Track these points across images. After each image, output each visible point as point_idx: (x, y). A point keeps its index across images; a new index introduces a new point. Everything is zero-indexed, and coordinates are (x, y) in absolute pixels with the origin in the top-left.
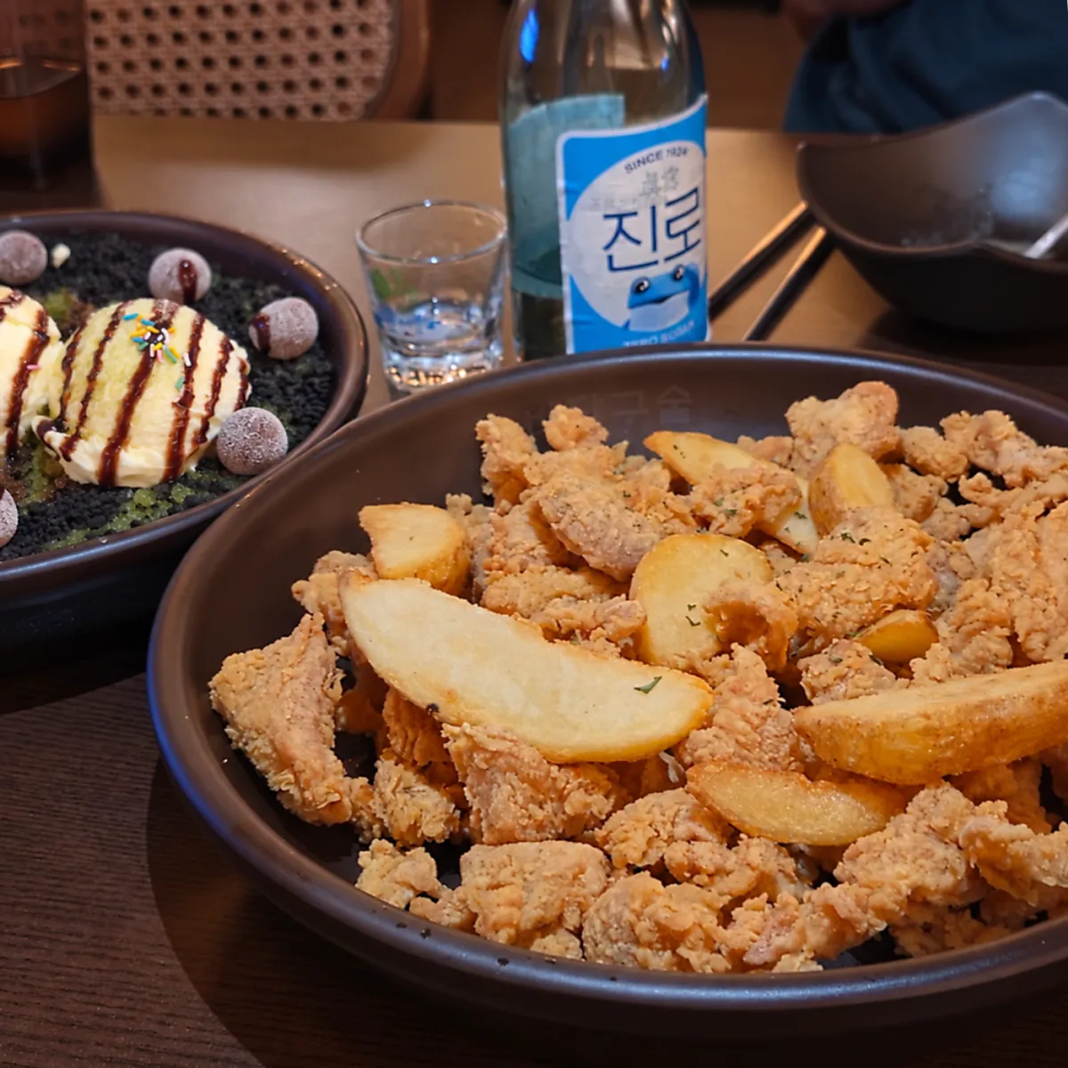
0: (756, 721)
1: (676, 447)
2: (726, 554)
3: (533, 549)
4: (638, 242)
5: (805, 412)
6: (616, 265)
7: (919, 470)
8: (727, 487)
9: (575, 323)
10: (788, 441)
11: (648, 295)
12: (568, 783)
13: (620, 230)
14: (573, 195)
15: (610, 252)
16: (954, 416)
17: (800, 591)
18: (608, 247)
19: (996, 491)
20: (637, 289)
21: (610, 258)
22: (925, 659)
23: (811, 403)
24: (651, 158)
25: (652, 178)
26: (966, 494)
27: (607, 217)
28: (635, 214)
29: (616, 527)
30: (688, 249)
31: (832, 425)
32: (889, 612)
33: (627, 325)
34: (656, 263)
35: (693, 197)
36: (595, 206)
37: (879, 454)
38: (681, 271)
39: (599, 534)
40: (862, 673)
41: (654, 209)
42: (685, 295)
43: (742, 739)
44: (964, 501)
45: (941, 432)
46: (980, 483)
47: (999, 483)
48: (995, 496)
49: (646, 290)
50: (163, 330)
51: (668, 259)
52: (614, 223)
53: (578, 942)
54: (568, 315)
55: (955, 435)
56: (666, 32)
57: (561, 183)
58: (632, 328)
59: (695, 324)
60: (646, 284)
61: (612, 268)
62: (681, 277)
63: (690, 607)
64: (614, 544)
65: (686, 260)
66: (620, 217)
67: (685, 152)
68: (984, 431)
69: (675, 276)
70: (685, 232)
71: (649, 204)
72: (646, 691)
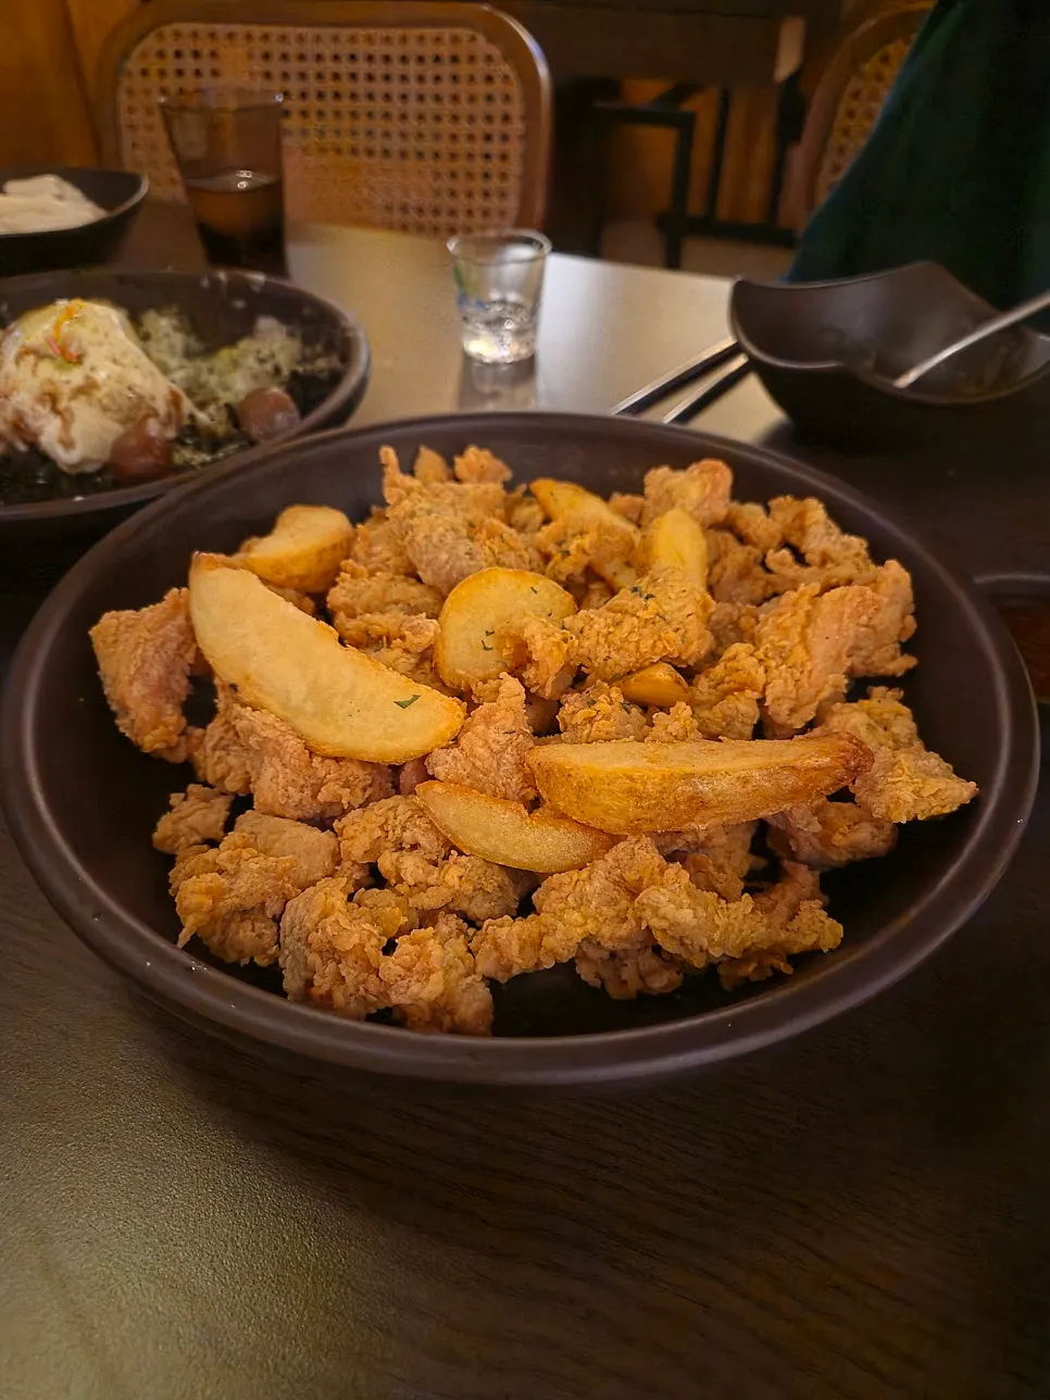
0: (496, 747)
1: (552, 494)
2: (536, 592)
3: (388, 560)
5: (659, 478)
7: (742, 539)
8: (570, 532)
10: (639, 500)
12: (329, 774)
16: (781, 500)
17: (581, 632)
19: (797, 567)
22: (669, 714)
23: (664, 471)
26: (771, 564)
29: (448, 552)
31: (674, 494)
32: (652, 663)
37: (709, 522)
39: (431, 557)
40: (608, 719)
43: (478, 764)
44: (769, 571)
45: (768, 510)
46: (784, 557)
47: (800, 558)
48: (793, 570)
53: (275, 929)
55: (779, 516)
63: (488, 633)
64: (443, 567)
68: (801, 516)
72: (403, 705)
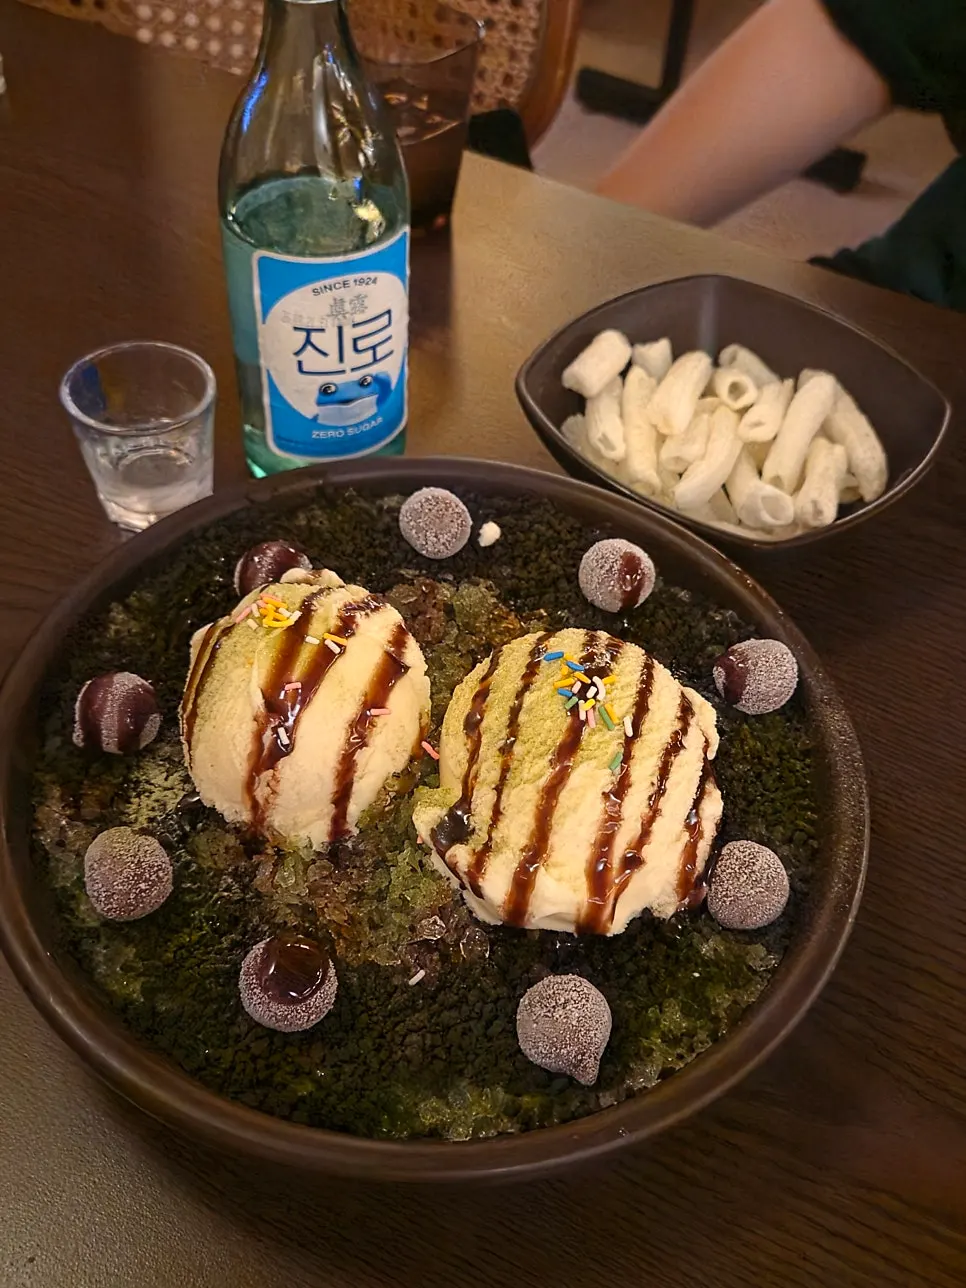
4: (325, 354)
6: (305, 369)
11: (337, 397)
13: (308, 341)
15: (300, 358)
18: (297, 354)
20: (325, 391)
21: (300, 363)
24: (337, 286)
25: (339, 303)
27: (296, 329)
28: (322, 330)
30: (375, 360)
33: (315, 418)
34: (343, 372)
35: (387, 316)
36: (286, 319)
38: (369, 379)
41: (340, 329)
42: (374, 398)
49: (332, 392)
50: (596, 679)
51: (356, 369)
52: (302, 335)
56: (361, 158)
57: (257, 293)
58: (320, 421)
59: (384, 420)
60: (333, 388)
61: (302, 372)
62: (369, 384)
65: (375, 370)
66: (309, 331)
67: (375, 281)
69: (362, 383)
70: (374, 348)
71: (337, 323)
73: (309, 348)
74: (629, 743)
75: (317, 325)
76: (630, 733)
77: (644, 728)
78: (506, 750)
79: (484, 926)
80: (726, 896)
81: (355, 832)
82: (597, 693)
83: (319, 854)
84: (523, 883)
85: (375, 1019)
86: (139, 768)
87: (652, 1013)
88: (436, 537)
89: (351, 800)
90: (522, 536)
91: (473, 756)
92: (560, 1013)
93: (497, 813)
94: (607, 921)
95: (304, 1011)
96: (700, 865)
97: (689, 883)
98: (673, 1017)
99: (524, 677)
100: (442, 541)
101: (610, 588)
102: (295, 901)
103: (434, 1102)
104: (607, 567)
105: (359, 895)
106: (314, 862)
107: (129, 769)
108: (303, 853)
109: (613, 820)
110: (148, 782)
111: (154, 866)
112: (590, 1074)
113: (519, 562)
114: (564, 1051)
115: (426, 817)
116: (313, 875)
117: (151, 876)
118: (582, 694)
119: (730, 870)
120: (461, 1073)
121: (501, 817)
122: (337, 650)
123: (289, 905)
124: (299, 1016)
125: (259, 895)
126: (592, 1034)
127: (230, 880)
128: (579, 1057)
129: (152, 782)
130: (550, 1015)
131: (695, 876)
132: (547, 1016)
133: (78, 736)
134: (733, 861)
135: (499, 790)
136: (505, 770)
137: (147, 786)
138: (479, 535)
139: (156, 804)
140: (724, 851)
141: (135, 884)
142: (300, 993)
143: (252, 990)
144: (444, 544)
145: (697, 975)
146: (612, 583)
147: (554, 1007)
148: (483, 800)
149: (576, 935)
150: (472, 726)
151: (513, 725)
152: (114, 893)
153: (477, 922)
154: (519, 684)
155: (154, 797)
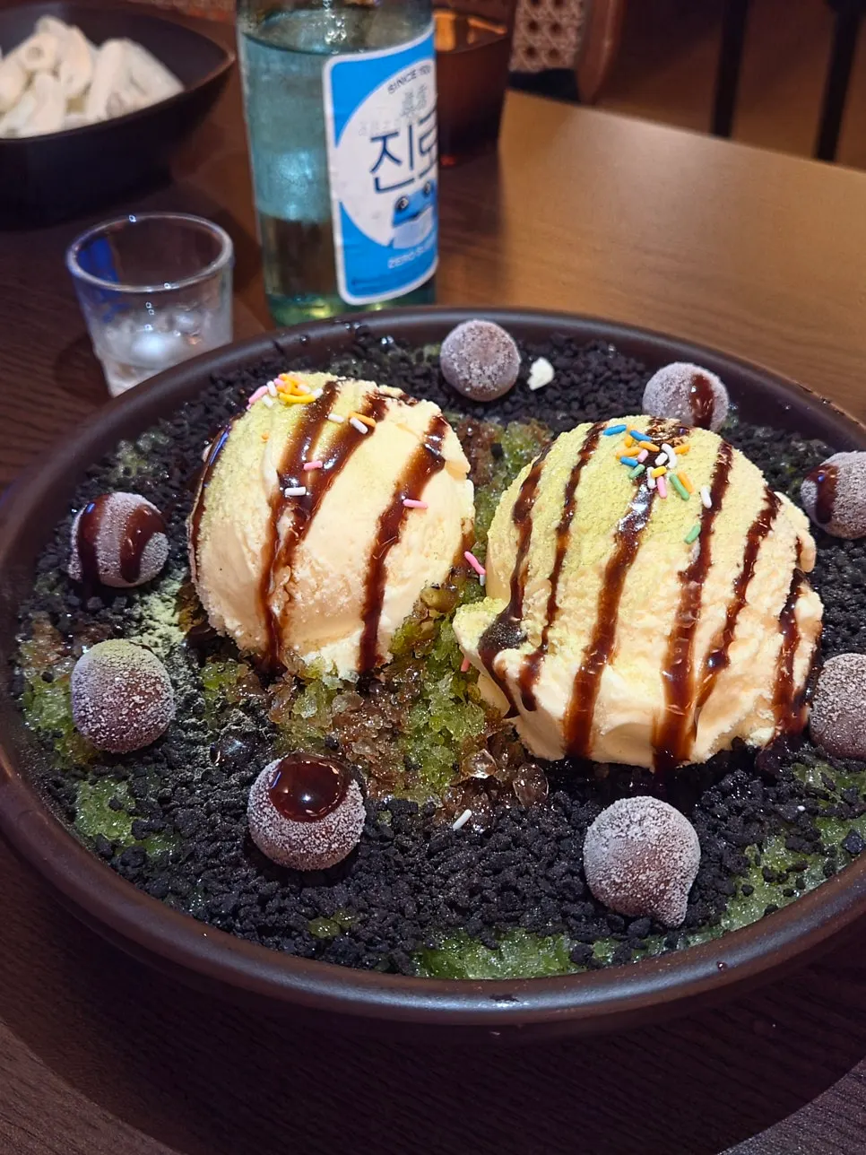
4: (399, 162)
6: (383, 184)
9: (346, 247)
11: (407, 212)
13: (385, 151)
14: (341, 120)
15: (377, 174)
18: (374, 169)
20: (399, 207)
21: (377, 181)
24: (408, 77)
25: (409, 97)
27: (374, 139)
28: (396, 134)
33: (392, 243)
34: (412, 180)
36: (363, 130)
41: (410, 128)
42: (432, 209)
49: (406, 207)
50: (667, 449)
51: (421, 175)
52: (379, 144)
54: (339, 240)
57: (329, 109)
58: (396, 246)
60: (406, 202)
61: (378, 189)
66: (384, 139)
69: (425, 192)
70: (429, 149)
71: (407, 124)
73: (386, 160)
74: (708, 515)
75: (391, 128)
76: (708, 503)
77: (725, 502)
78: (563, 531)
79: (542, 762)
80: (833, 711)
81: (388, 658)
82: (667, 461)
83: (346, 683)
84: (586, 687)
85: (411, 860)
86: (144, 603)
87: (750, 851)
88: (481, 368)
89: (382, 612)
90: (576, 378)
91: (524, 546)
92: (635, 830)
93: (552, 610)
94: (689, 735)
95: (323, 836)
96: (799, 681)
97: (787, 700)
98: (776, 854)
99: (581, 452)
100: (488, 373)
101: (678, 412)
102: (316, 734)
103: (482, 952)
104: (673, 389)
105: (394, 733)
106: (339, 691)
107: (130, 604)
108: (326, 680)
109: (692, 604)
110: (151, 618)
111: (149, 677)
112: (677, 908)
113: (575, 405)
114: (643, 877)
115: (470, 626)
116: (340, 705)
117: (146, 688)
118: (650, 461)
119: (835, 681)
120: (516, 921)
121: (557, 614)
122: (364, 430)
123: (311, 739)
124: (318, 842)
125: (274, 727)
126: (676, 856)
127: (241, 714)
128: (662, 887)
129: (157, 618)
130: (624, 835)
131: (793, 693)
132: (621, 836)
133: (74, 569)
134: (837, 671)
135: (554, 579)
136: (560, 554)
137: (151, 622)
138: (530, 375)
139: (160, 641)
140: (826, 664)
141: (129, 696)
142: (316, 811)
143: (261, 809)
144: (489, 377)
145: (802, 808)
146: (680, 406)
147: (628, 826)
148: (536, 597)
149: (652, 771)
150: (522, 514)
151: (570, 502)
152: (103, 708)
153: (533, 759)
154: (577, 459)
155: (158, 633)
